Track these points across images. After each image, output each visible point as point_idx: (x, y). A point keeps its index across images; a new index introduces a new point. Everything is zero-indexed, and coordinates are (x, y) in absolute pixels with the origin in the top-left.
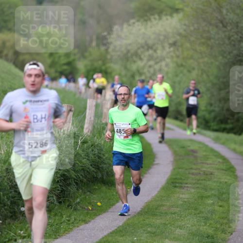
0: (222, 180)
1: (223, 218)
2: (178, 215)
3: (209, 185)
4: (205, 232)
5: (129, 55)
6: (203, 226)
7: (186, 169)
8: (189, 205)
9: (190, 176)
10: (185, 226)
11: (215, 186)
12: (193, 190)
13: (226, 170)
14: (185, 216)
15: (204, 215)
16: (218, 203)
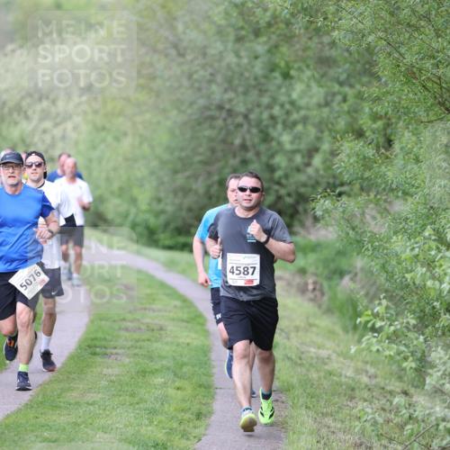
0: (181, 340)
1: (182, 410)
2: (99, 406)
3: (156, 349)
4: (149, 437)
5: (6, 110)
6: (147, 426)
7: (114, 321)
8: (119, 387)
9: (122, 333)
10: (114, 427)
11: (168, 351)
12: (127, 360)
13: (187, 322)
14: (113, 408)
15: (149, 405)
16: (174, 382)
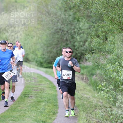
0: (49, 93)
1: (50, 112)
2: (27, 111)
3: (43, 95)
4: (41, 119)
6: (40, 116)
7: (31, 88)
8: (32, 106)
9: (33, 91)
10: (31, 116)
11: (46, 96)
12: (34, 98)
13: (51, 88)
14: (31, 111)
15: (40, 111)
16: (47, 104)
